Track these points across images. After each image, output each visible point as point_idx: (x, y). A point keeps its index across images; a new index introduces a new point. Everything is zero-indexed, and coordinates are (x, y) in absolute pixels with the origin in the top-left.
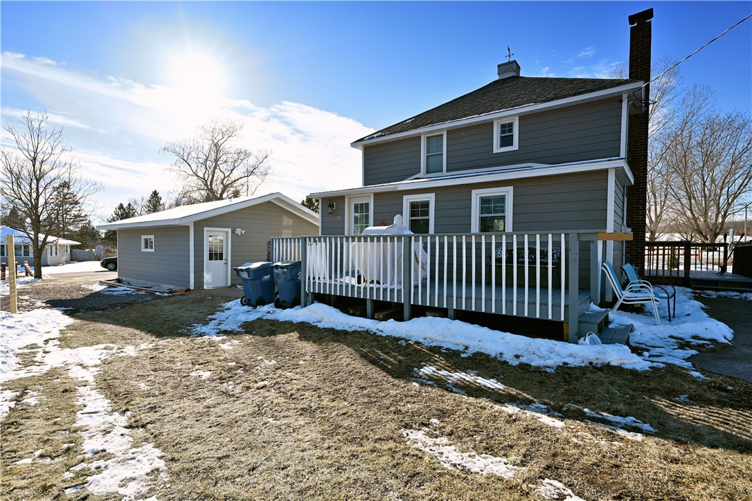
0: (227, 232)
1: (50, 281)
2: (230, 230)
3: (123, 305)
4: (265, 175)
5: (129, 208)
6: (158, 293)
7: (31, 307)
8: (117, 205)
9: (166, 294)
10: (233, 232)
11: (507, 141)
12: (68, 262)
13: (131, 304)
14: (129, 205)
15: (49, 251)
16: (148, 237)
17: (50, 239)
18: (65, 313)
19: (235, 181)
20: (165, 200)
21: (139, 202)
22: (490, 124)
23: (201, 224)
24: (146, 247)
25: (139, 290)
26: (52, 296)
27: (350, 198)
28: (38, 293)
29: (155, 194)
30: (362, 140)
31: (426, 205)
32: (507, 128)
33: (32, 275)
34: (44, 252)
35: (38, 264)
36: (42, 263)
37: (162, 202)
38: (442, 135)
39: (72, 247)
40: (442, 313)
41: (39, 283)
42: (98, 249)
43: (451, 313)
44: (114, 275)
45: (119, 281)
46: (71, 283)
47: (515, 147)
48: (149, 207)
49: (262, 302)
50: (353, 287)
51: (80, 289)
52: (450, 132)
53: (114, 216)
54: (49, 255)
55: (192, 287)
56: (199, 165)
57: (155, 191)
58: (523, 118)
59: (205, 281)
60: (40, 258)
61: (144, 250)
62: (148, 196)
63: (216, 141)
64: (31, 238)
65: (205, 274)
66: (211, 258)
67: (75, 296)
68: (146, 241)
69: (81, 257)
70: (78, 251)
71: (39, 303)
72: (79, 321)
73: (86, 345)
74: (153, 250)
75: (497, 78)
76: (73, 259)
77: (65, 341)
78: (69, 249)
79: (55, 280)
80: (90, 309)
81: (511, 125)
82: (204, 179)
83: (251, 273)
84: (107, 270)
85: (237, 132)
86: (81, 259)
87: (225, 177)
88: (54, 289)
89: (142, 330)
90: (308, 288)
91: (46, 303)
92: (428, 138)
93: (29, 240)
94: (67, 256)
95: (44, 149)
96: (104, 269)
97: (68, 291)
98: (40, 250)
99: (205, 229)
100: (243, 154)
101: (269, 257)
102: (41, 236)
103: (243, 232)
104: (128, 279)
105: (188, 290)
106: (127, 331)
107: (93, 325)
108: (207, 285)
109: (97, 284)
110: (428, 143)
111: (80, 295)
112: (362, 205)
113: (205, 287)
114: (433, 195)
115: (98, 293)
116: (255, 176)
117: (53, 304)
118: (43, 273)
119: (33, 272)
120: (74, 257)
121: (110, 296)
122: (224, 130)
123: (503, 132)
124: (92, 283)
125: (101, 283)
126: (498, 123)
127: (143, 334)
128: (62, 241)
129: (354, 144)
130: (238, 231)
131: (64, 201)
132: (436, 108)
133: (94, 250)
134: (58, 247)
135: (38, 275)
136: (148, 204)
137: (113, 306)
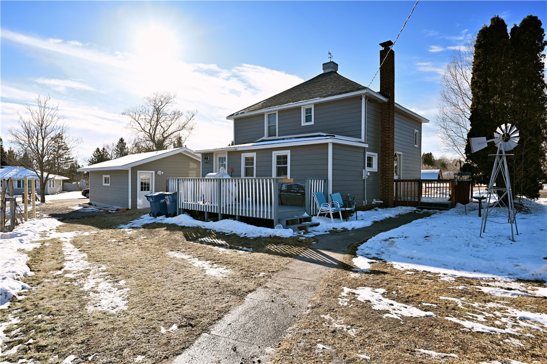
0: (152, 173)
1: (50, 204)
2: (154, 172)
3: (89, 217)
4: (192, 129)
5: (103, 151)
6: (110, 211)
7: (41, 217)
8: (95, 149)
9: (114, 212)
10: (156, 173)
11: (308, 119)
12: (61, 192)
13: (93, 216)
14: (104, 149)
15: (49, 185)
16: (107, 176)
17: (51, 176)
18: (59, 220)
19: (172, 134)
20: (129, 146)
21: (110, 147)
22: (299, 108)
23: (136, 168)
24: (106, 183)
25: (100, 209)
26: (52, 212)
27: (216, 154)
28: (44, 210)
29: (122, 140)
30: (233, 115)
31: (252, 159)
32: (308, 111)
33: (39, 201)
34: (46, 186)
35: (43, 193)
36: (45, 193)
37: (126, 147)
38: (276, 113)
39: (64, 181)
40: (233, 217)
41: (43, 205)
42: (82, 183)
43: (237, 217)
44: (88, 201)
45: (90, 204)
46: (62, 206)
47: (312, 123)
48: (117, 150)
49: (159, 215)
50: (201, 205)
51: (67, 209)
52: (280, 112)
53: (93, 157)
54: (49, 187)
55: (130, 208)
56: (146, 123)
57: (122, 139)
58: (316, 105)
59: (138, 204)
60: (44, 189)
61: (104, 184)
62: (116, 142)
63: (157, 107)
64: (38, 176)
65: (138, 199)
66: (142, 190)
67: (64, 212)
68: (105, 178)
69: (69, 188)
70: (67, 184)
71: (45, 216)
72: (65, 224)
73: (67, 231)
74: (109, 185)
75: (322, 72)
76: (64, 190)
77: (58, 230)
78: (61, 183)
79: (53, 204)
80: (72, 218)
81: (311, 109)
82: (150, 133)
83: (153, 198)
84: (86, 197)
85: (172, 100)
86: (70, 189)
87: (164, 132)
88: (52, 208)
89: (94, 226)
90: (180, 206)
91: (49, 215)
92: (269, 115)
93: (38, 177)
94: (60, 188)
95: (47, 119)
96: (84, 197)
97: (61, 210)
98: (44, 183)
99: (138, 172)
100: (177, 115)
101: (167, 189)
102: (45, 174)
103: (162, 173)
104: (96, 203)
105: (128, 209)
106: (86, 227)
107: (71, 225)
108: (139, 206)
109: (77, 206)
110: (269, 118)
111: (67, 211)
112: (222, 158)
113: (138, 208)
114: (255, 153)
115: (77, 211)
116: (186, 130)
117: (53, 216)
118: (46, 200)
119: (40, 199)
120: (65, 188)
121: (82, 212)
122: (162, 99)
123: (307, 113)
124: (74, 206)
125: (80, 205)
126: (304, 108)
127: (94, 228)
128: (57, 177)
129: (229, 117)
130: (159, 173)
131: (59, 147)
132: (281, 93)
133: (79, 183)
134: (54, 182)
135: (43, 201)
136: (116, 148)
137: (83, 217)
